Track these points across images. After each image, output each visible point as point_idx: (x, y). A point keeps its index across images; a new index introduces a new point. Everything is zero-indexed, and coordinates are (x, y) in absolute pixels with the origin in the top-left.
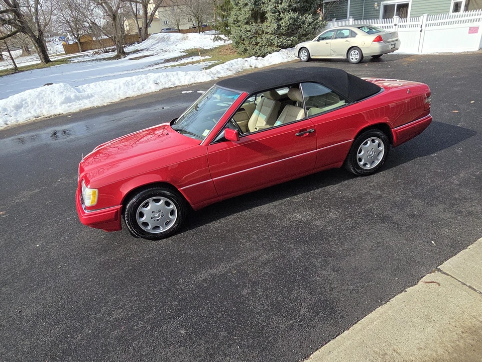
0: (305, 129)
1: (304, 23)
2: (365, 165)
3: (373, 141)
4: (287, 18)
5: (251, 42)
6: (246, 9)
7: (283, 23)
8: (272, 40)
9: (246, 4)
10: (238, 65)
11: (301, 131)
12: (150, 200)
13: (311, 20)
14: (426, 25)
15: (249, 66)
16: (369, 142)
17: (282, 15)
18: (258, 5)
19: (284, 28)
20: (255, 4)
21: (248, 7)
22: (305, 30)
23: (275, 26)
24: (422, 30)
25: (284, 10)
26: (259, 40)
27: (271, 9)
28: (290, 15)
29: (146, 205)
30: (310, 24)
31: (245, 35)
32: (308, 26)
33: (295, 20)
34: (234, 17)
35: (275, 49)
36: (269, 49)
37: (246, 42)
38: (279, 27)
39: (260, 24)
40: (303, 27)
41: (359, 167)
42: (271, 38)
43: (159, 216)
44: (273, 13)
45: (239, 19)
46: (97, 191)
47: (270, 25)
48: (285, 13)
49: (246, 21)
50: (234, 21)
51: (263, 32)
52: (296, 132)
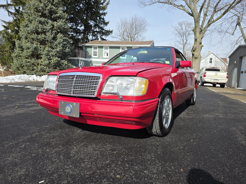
1: (63, 64)
4: (55, 60)
5: (29, 69)
6: (29, 51)
7: (52, 62)
8: (44, 69)
9: (29, 48)
10: (25, 77)
13: (67, 63)
15: (32, 79)
17: (52, 57)
18: (37, 50)
19: (52, 64)
20: (34, 49)
21: (30, 50)
22: (63, 68)
23: (48, 62)
25: (53, 56)
26: (35, 67)
27: (46, 53)
28: (56, 59)
30: (66, 65)
31: (25, 64)
32: (65, 66)
33: (59, 62)
34: (16, 53)
35: (46, 74)
36: (42, 73)
37: (26, 68)
38: (50, 63)
39: (37, 60)
40: (62, 65)
42: (44, 68)
44: (46, 55)
45: (21, 55)
47: (44, 61)
48: (54, 57)
49: (26, 57)
50: (17, 56)
51: (38, 64)
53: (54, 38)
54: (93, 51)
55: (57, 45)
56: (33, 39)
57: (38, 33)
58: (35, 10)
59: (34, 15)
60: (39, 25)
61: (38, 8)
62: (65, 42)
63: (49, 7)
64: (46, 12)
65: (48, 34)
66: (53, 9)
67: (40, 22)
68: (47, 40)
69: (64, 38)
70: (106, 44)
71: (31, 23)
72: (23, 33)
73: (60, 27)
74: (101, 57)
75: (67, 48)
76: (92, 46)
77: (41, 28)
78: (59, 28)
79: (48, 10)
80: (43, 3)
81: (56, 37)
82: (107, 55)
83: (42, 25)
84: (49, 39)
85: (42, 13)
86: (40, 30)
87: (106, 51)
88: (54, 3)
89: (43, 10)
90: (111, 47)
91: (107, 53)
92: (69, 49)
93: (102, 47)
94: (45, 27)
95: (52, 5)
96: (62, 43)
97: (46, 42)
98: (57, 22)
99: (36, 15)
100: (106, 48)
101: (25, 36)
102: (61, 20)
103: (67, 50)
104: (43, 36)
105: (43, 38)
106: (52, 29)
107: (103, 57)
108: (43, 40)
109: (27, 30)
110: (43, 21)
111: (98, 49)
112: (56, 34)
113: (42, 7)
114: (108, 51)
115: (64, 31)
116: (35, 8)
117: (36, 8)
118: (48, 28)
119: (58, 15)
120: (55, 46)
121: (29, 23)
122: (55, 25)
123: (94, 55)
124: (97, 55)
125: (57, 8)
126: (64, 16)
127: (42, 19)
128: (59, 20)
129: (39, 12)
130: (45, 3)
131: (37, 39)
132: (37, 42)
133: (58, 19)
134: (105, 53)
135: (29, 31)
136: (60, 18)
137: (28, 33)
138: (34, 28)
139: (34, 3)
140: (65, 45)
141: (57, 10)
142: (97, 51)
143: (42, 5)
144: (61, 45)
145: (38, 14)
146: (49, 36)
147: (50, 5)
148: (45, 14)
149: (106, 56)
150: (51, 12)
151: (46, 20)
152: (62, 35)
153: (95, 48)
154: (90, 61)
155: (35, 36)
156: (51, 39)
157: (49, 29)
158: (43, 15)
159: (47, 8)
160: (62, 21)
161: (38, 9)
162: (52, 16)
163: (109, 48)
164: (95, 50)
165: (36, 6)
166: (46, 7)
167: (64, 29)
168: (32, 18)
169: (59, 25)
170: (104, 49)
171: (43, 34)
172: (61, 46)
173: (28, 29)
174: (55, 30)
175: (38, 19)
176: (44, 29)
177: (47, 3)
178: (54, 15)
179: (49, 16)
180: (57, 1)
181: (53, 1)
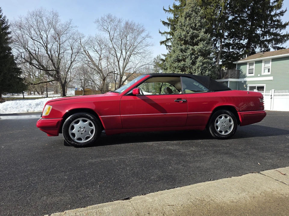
0: (181, 99)
2: (221, 132)
3: (226, 117)
11: (178, 99)
12: (80, 119)
14: (274, 95)
16: (223, 117)
24: (272, 98)
29: (77, 122)
41: (216, 132)
43: (83, 131)
46: (51, 107)
52: (175, 99)
53: (194, 63)
54: (248, 68)
55: (196, 70)
56: (176, 68)
57: (179, 61)
60: (180, 53)
61: (181, 36)
62: (205, 65)
63: (191, 32)
64: (188, 38)
65: (187, 60)
66: (194, 34)
67: (182, 51)
68: (186, 66)
69: (205, 60)
70: (267, 56)
71: (175, 53)
74: (259, 75)
75: (207, 71)
76: (247, 63)
77: (181, 56)
78: (200, 52)
79: (190, 36)
81: (196, 62)
82: (269, 71)
83: (182, 52)
84: (188, 65)
85: (185, 40)
86: (181, 58)
87: (267, 65)
88: (197, 27)
89: (185, 38)
90: (274, 60)
91: (269, 68)
92: (209, 72)
93: (261, 62)
94: (185, 54)
95: (194, 30)
96: (201, 66)
97: (186, 68)
98: (198, 45)
99: (179, 44)
100: (267, 62)
102: (202, 42)
103: (207, 72)
104: (183, 63)
105: (182, 65)
107: (263, 74)
108: (183, 67)
111: (254, 64)
112: (196, 58)
113: (184, 35)
114: (270, 65)
115: (205, 52)
116: (179, 38)
117: (180, 38)
118: (188, 54)
119: (199, 38)
120: (194, 70)
121: (173, 53)
122: (196, 50)
123: (249, 74)
124: (253, 73)
125: (199, 31)
126: (206, 37)
127: (183, 47)
128: (200, 43)
129: (182, 41)
131: (179, 67)
132: (179, 69)
134: (265, 68)
135: (172, 61)
136: (201, 40)
138: (176, 57)
140: (205, 67)
141: (199, 33)
142: (254, 68)
144: (200, 68)
145: (181, 42)
146: (188, 61)
147: (192, 30)
148: (187, 41)
149: (266, 73)
150: (192, 38)
151: (187, 46)
152: (202, 58)
153: (251, 64)
154: (244, 82)
155: (176, 65)
156: (190, 64)
158: (186, 43)
159: (188, 35)
160: (203, 44)
162: (194, 41)
163: (271, 61)
164: (251, 67)
165: (179, 36)
166: (188, 33)
167: (205, 50)
169: (199, 48)
170: (263, 64)
171: (182, 62)
172: (199, 70)
174: (196, 54)
176: (184, 56)
177: (190, 29)
178: (195, 39)
179: (190, 42)
180: (199, 24)
181: (196, 25)
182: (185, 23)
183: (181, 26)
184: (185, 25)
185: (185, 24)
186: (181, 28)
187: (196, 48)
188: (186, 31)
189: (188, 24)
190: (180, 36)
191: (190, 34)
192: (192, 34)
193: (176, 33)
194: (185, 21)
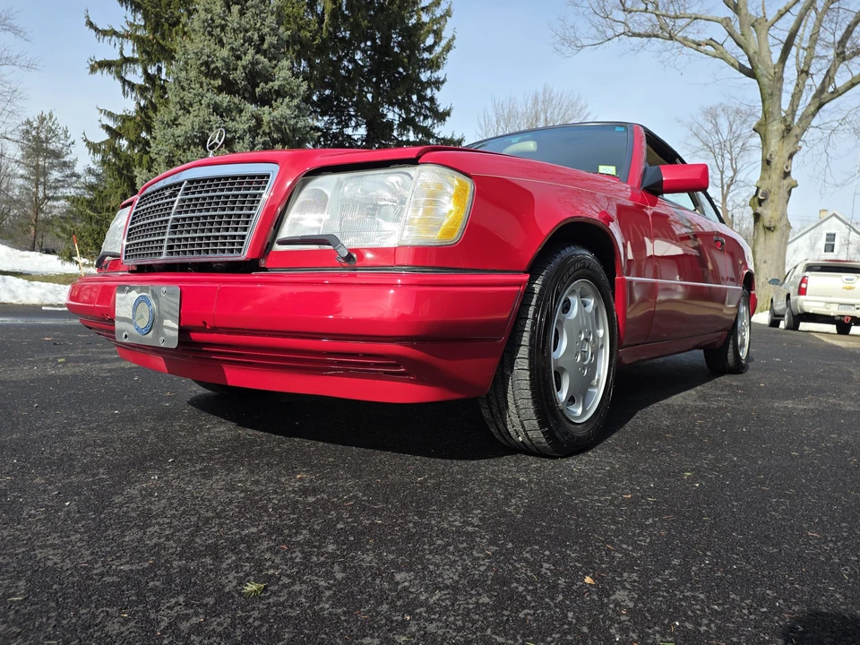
58: (203, 68)
59: (198, 85)
60: (212, 118)
61: (213, 62)
63: (249, 57)
64: (238, 75)
65: (238, 147)
66: (260, 66)
67: (217, 110)
71: (189, 112)
72: (160, 147)
73: (281, 123)
77: (218, 128)
78: (278, 129)
79: (244, 68)
80: (229, 47)
83: (222, 116)
85: (225, 79)
88: (265, 46)
89: (228, 70)
94: (231, 124)
95: (257, 53)
98: (271, 106)
99: (205, 87)
101: (167, 154)
102: (287, 100)
106: (254, 131)
109: (173, 135)
110: (225, 104)
112: (267, 147)
113: (223, 60)
116: (202, 64)
117: (206, 64)
118: (242, 126)
119: (276, 84)
121: (180, 112)
122: (266, 118)
125: (274, 62)
126: (295, 88)
127: (224, 99)
128: (280, 100)
129: (215, 77)
130: (236, 45)
133: (274, 97)
135: (181, 140)
136: (280, 93)
137: (177, 146)
138: (196, 128)
139: (201, 46)
141: (274, 68)
143: (225, 53)
145: (212, 82)
147: (251, 51)
148: (235, 82)
150: (254, 76)
151: (236, 100)
157: (245, 131)
158: (229, 87)
159: (239, 62)
160: (287, 105)
161: (212, 66)
162: (257, 90)
165: (205, 58)
166: (239, 58)
167: (295, 130)
168: (190, 95)
169: (278, 116)
171: (223, 149)
173: (178, 131)
174: (264, 133)
175: (211, 99)
176: (228, 131)
177: (243, 45)
178: (262, 85)
179: (246, 90)
180: (274, 40)
181: (262, 39)
182: (223, 19)
183: (211, 27)
184: (223, 28)
185: (223, 22)
186: (210, 34)
187: (266, 114)
188: (232, 49)
189: (236, 26)
190: (209, 57)
191: (244, 62)
192: (252, 63)
193: (193, 45)
194: (224, 12)
